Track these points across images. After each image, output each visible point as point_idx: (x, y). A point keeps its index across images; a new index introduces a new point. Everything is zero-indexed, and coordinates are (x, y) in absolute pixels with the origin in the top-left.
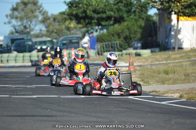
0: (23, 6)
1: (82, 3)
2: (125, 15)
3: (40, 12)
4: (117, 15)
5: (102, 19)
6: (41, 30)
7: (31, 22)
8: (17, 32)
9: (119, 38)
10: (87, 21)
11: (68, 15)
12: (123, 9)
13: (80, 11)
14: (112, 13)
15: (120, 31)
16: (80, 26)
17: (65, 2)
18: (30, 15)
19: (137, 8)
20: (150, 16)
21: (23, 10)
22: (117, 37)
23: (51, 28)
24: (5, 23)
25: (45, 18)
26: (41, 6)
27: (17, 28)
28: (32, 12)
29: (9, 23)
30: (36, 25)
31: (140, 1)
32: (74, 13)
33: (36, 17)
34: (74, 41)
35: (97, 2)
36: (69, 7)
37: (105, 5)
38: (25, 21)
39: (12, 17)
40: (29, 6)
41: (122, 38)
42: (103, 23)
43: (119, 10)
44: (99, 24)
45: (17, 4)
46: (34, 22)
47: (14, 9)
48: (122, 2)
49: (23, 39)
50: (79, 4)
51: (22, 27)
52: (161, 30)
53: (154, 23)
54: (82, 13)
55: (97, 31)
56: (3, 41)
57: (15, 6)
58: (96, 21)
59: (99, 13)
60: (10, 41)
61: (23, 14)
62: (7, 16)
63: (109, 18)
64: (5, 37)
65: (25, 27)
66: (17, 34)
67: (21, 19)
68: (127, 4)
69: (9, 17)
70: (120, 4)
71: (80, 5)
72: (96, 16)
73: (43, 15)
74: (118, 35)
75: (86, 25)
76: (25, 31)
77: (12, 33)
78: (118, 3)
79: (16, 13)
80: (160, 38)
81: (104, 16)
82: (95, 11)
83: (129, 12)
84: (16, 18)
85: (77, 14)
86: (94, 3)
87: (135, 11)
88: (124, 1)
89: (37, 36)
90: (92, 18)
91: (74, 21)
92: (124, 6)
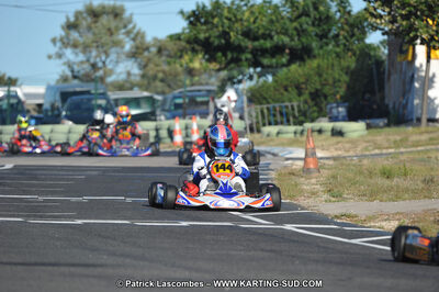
0: (89, 20)
1: (221, 16)
2: (314, 45)
3: (128, 33)
4: (296, 43)
5: (264, 52)
6: (129, 74)
7: (107, 55)
8: (75, 77)
9: (300, 94)
10: (229, 55)
11: (188, 42)
12: (311, 29)
13: (215, 32)
14: (286, 39)
15: (302, 80)
16: (214, 66)
17: (182, 12)
18: (106, 39)
19: (342, 29)
20: (370, 47)
21: (89, 28)
22: (294, 92)
23: (151, 70)
24: (50, 57)
25: (137, 48)
26: (130, 21)
27: (76, 68)
28: (110, 32)
29: (60, 56)
30: (117, 62)
31: (349, 13)
32: (202, 36)
33: (118, 44)
34: (199, 99)
35: (252, 13)
36: (191, 23)
37: (272, 22)
38: (94, 53)
39: (65, 43)
40: (104, 20)
41: (306, 96)
42: (266, 61)
43: (301, 32)
44: (256, 64)
45: (78, 14)
46: (113, 56)
47: (71, 26)
48: (308, 15)
49: (88, 92)
50: (213, 17)
51: (87, 67)
52: (392, 78)
53: (379, 63)
54: (219, 37)
55: (251, 78)
56: (43, 96)
57: (72, 19)
58: (249, 56)
59: (256, 39)
60: (58, 97)
61: (89, 37)
62: (54, 41)
63: (277, 50)
64: (49, 88)
65: (94, 66)
66: (76, 82)
67: (86, 48)
68: (320, 19)
69: (59, 44)
70: (303, 19)
71: (216, 20)
72: (249, 44)
73: (134, 39)
74: (298, 87)
75: (228, 64)
76: (93, 75)
77: (65, 79)
78: (299, 17)
79: (74, 35)
80: (391, 96)
81: (268, 44)
82: (247, 34)
83: (322, 36)
84: (75, 46)
85: (207, 39)
86: (247, 14)
87: (337, 36)
88: (313, 13)
89: (120, 87)
90: (240, 49)
91: (200, 56)
92: (313, 25)
